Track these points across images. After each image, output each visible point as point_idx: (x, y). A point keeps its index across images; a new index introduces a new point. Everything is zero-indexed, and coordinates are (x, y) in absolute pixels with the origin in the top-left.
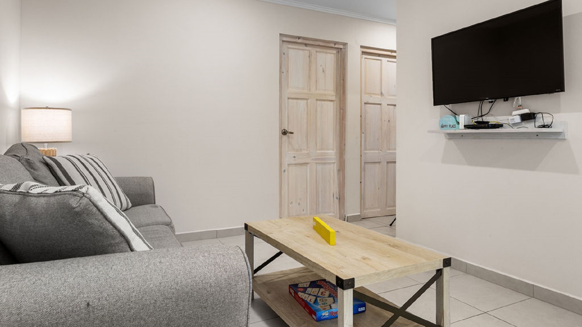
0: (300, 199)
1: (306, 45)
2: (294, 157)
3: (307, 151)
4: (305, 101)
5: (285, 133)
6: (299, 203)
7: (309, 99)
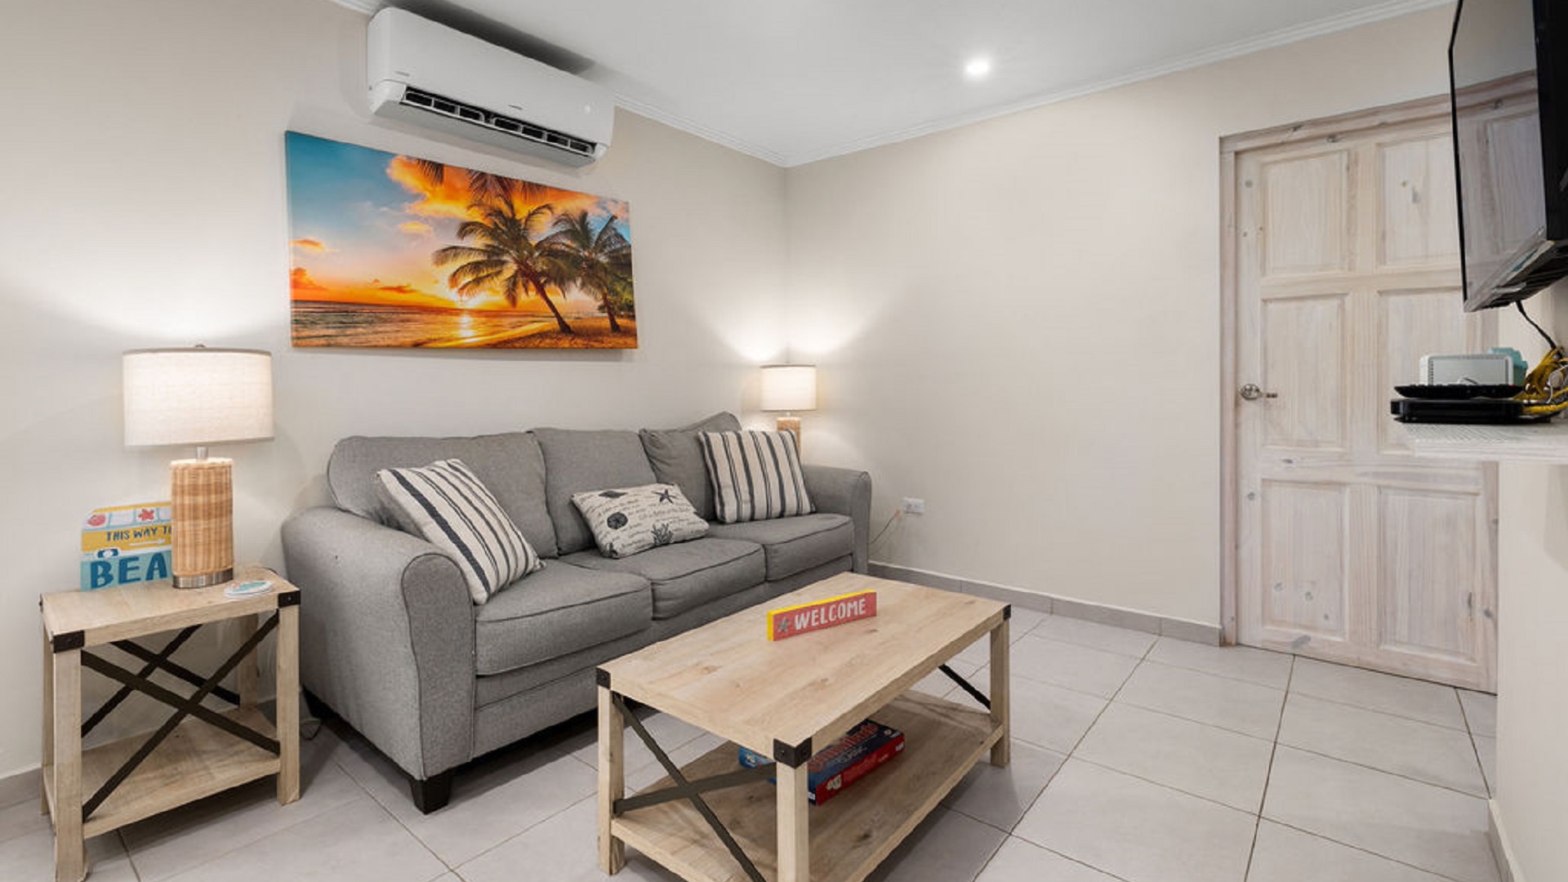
0: (1313, 583)
1: (1333, 138)
2: (1290, 462)
3: (1342, 446)
4: (1335, 302)
5: (1247, 394)
6: (1309, 594)
7: (1346, 294)
